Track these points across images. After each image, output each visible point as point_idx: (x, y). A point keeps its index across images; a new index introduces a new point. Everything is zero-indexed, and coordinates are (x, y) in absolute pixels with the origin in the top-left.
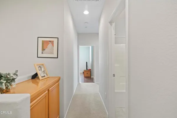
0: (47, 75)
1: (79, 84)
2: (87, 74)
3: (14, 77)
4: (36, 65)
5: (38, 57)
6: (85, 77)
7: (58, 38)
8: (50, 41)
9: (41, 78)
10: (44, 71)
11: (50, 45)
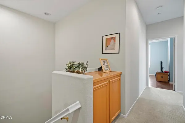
0: (109, 69)
1: (147, 88)
2: (162, 77)
3: (87, 66)
4: (101, 60)
5: (103, 53)
6: (159, 81)
7: (119, 33)
8: (112, 38)
9: (104, 71)
10: (107, 66)
11: (112, 41)
